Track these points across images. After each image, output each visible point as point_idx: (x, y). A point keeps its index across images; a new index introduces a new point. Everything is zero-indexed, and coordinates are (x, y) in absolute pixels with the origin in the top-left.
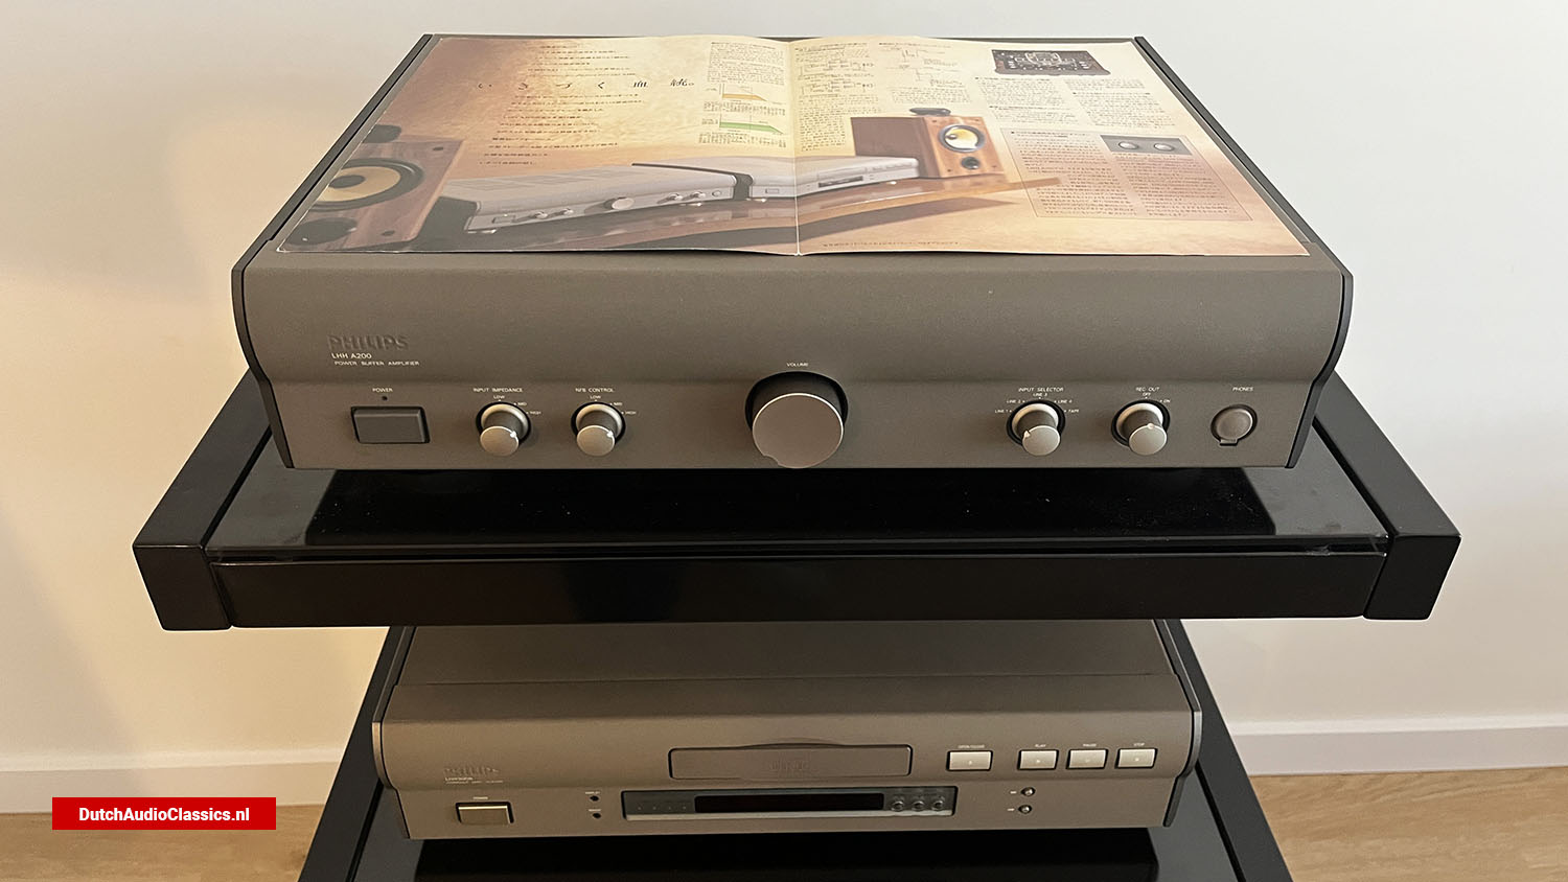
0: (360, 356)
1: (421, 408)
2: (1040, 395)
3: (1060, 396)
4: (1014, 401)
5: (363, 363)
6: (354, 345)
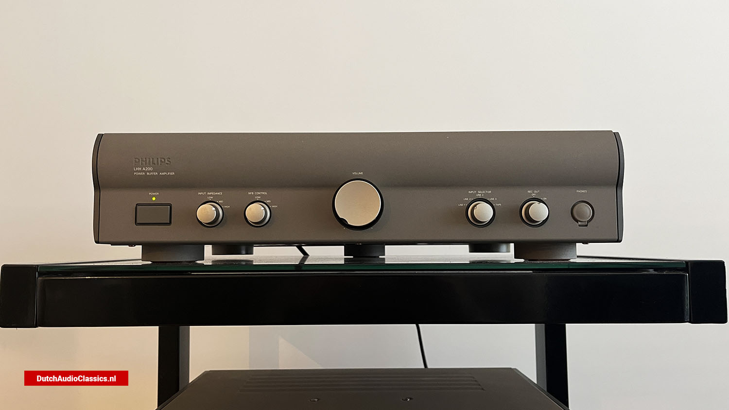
0: (147, 169)
1: (170, 205)
2: (480, 195)
4: (467, 199)
5: (148, 173)
6: (146, 163)
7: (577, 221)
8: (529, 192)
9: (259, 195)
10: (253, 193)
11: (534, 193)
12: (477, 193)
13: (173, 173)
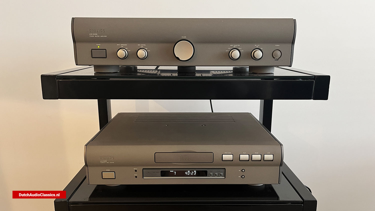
0: (95, 34)
1: (106, 50)
2: (235, 47)
3: (239, 47)
4: (229, 48)
5: (95, 36)
6: (94, 32)
7: (274, 58)
8: (255, 45)
9: (142, 46)
10: (140, 45)
11: (257, 46)
12: (234, 46)
13: (106, 36)
